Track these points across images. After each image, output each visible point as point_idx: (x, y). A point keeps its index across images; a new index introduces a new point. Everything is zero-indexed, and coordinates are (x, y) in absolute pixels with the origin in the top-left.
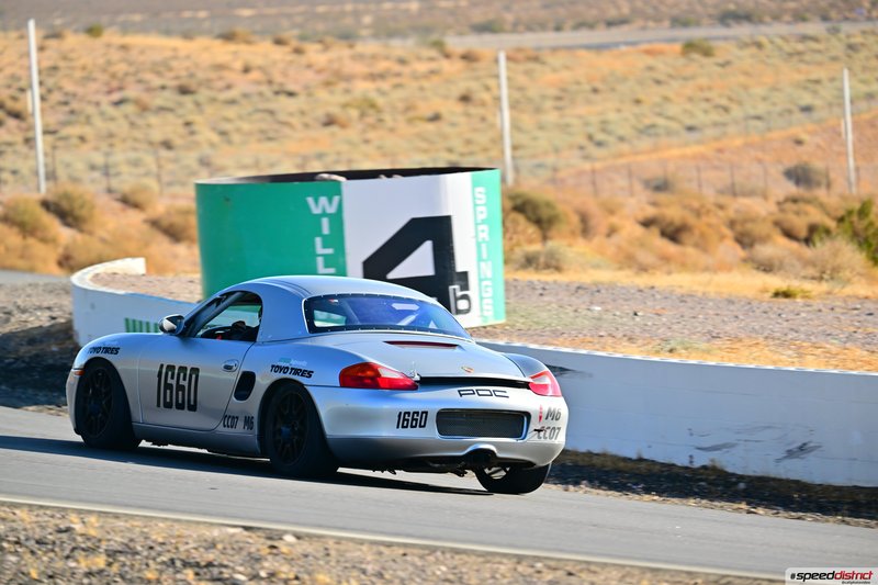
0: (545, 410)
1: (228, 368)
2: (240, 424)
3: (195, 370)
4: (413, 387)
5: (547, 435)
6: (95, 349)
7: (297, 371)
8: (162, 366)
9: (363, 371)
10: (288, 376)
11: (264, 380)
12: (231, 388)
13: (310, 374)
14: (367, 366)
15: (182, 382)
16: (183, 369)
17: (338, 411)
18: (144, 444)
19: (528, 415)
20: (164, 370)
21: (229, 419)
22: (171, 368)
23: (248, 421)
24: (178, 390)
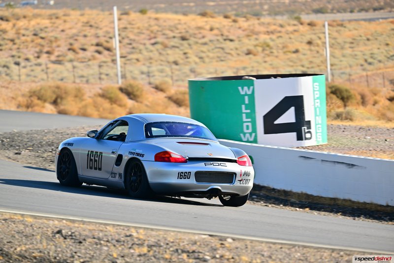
0: (243, 172)
1: (113, 153)
2: (117, 176)
3: (101, 153)
4: (185, 161)
5: (244, 183)
6: (65, 144)
7: (138, 154)
8: (89, 151)
9: (165, 155)
10: (135, 156)
11: (126, 158)
12: (114, 161)
13: (143, 156)
14: (166, 153)
15: (96, 158)
16: (97, 152)
17: (154, 171)
18: (84, 184)
19: (235, 174)
20: (90, 153)
21: (113, 174)
22: (92, 152)
23: (120, 175)
24: (94, 161)
